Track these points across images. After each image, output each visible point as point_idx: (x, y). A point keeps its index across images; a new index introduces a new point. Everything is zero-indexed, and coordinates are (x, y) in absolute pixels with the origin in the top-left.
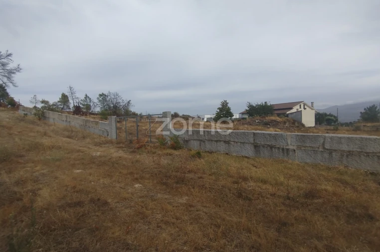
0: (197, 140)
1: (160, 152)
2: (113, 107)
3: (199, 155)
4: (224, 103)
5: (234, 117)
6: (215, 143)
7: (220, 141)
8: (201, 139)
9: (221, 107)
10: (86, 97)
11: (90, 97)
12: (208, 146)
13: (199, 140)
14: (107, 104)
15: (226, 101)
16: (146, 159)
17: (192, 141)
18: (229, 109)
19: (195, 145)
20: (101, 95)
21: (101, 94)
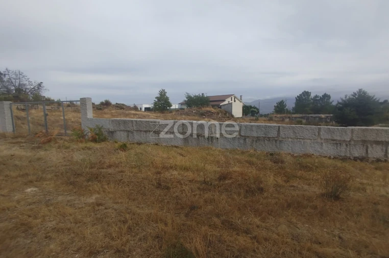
0: (124, 131)
1: (75, 146)
2: (16, 90)
3: (124, 147)
4: (162, 92)
5: (172, 108)
6: (145, 133)
7: (149, 131)
8: (128, 129)
9: (159, 96)
12: (137, 137)
13: (126, 131)
14: (4, 86)
15: (164, 90)
16: (53, 156)
17: (118, 132)
18: (167, 98)
19: (121, 137)
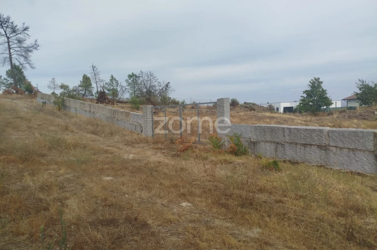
0: (271, 142)
1: (214, 158)
2: (147, 92)
3: (274, 166)
4: (314, 82)
5: (333, 106)
6: (302, 148)
7: (311, 145)
8: (277, 140)
9: (309, 89)
10: (113, 79)
11: (117, 80)
12: (290, 153)
13: (274, 142)
14: (139, 89)
15: (319, 79)
17: (263, 143)
18: (324, 92)
19: (267, 151)
20: (130, 76)
21: (131, 74)
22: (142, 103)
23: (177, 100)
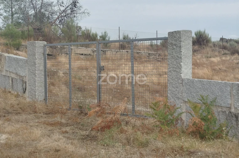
2: (35, 16)
14: (20, 8)
22: (27, 36)
23: (93, 31)
